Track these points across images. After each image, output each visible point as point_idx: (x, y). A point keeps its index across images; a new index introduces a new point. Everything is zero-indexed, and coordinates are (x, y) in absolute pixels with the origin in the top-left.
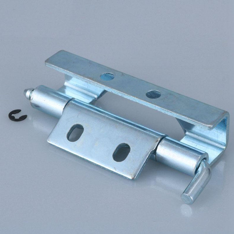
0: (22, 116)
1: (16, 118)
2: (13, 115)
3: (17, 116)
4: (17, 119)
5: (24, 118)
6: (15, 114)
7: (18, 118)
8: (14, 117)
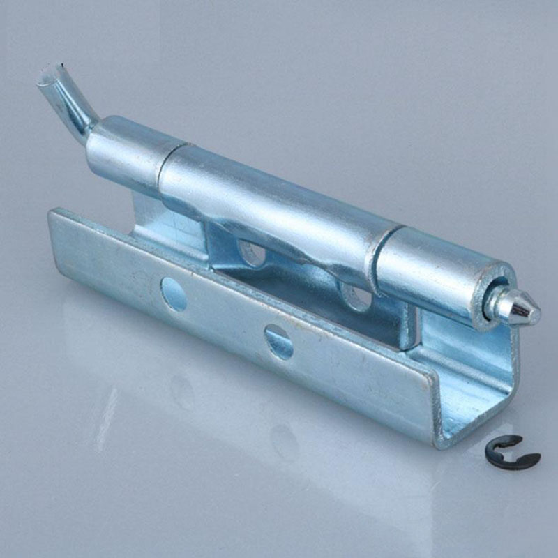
0: (527, 456)
1: (506, 460)
2: (498, 450)
4: (512, 464)
8: (503, 457)
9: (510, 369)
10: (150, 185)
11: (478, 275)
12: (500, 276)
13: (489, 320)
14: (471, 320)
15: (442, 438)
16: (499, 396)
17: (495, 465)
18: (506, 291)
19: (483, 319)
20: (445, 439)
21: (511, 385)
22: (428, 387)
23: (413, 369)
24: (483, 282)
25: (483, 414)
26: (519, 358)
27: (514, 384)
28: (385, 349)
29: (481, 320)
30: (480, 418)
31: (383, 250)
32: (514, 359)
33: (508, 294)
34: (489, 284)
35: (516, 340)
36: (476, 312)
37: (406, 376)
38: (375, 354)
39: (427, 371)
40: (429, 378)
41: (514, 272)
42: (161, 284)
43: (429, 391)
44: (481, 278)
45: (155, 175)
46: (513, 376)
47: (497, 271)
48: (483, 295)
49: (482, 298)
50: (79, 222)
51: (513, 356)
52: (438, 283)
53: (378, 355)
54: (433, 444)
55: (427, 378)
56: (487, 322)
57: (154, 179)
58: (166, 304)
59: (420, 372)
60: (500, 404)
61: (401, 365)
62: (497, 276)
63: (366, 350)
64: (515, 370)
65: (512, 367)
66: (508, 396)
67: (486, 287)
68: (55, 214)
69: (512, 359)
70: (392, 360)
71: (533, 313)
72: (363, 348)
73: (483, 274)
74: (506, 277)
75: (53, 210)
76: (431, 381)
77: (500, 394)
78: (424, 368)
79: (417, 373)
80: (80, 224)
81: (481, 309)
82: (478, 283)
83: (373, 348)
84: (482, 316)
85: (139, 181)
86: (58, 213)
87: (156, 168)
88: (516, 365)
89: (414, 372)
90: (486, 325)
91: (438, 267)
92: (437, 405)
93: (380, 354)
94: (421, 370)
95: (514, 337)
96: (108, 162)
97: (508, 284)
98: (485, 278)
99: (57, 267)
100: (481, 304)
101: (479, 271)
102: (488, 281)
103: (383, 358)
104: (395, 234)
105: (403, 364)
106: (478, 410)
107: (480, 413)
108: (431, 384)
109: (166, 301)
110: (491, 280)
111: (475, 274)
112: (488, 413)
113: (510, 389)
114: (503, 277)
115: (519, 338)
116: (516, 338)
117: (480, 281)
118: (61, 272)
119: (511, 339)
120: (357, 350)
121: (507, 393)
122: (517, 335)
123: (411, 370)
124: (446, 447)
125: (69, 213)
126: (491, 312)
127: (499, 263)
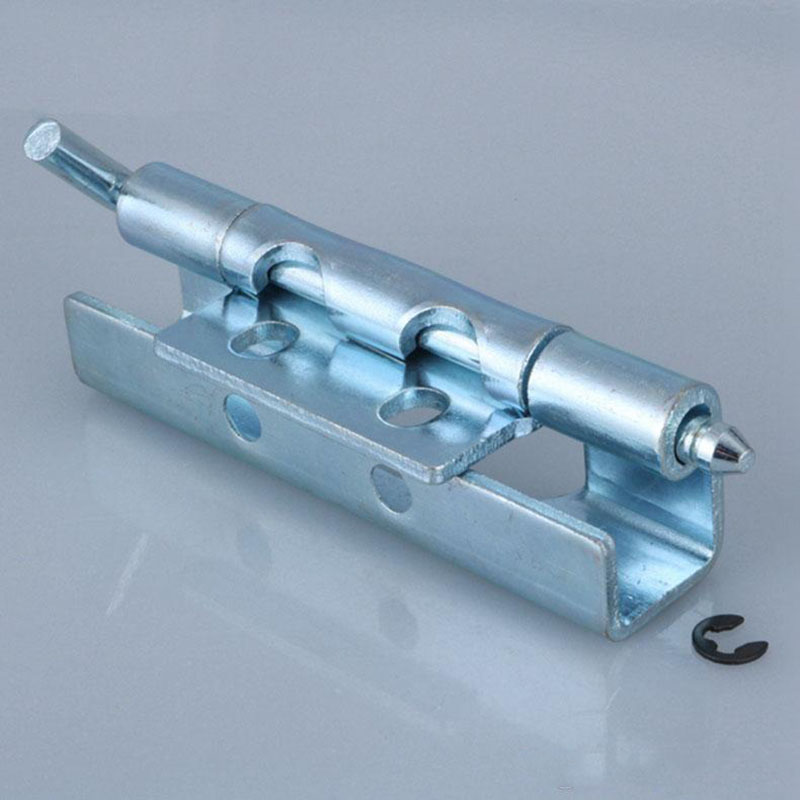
0: (749, 644)
1: (719, 649)
2: (709, 635)
3: (727, 642)
4: (728, 656)
5: (753, 652)
6: (718, 631)
7: (732, 652)
8: (713, 645)
9: (710, 527)
10: (208, 264)
11: (670, 404)
12: (698, 403)
13: (683, 463)
14: (658, 464)
15: (619, 625)
16: (696, 564)
17: (706, 657)
18: (706, 425)
19: (676, 463)
20: (623, 625)
21: (711, 548)
22: (601, 557)
23: (581, 533)
24: (676, 414)
25: (674, 590)
26: (723, 512)
27: (715, 546)
28: (541, 503)
29: (673, 464)
30: (669, 595)
31: (536, 365)
32: (716, 513)
33: (709, 429)
34: (683, 415)
35: (719, 487)
36: (666, 453)
37: (570, 542)
38: (527, 511)
39: (598, 536)
40: (603, 546)
41: (717, 397)
42: (225, 403)
43: (602, 563)
44: (673, 408)
45: (215, 250)
46: (714, 536)
47: (694, 396)
48: (675, 431)
49: (674, 435)
50: (109, 314)
51: (714, 509)
52: (614, 413)
53: (530, 513)
54: (606, 632)
55: (600, 545)
56: (681, 467)
57: (214, 255)
58: (232, 430)
59: (590, 537)
60: (697, 574)
61: (563, 528)
62: (694, 404)
63: (514, 504)
64: (716, 528)
65: (714, 523)
66: (707, 563)
67: (679, 420)
68: (75, 302)
69: (713, 513)
70: (550, 518)
71: (745, 457)
72: (510, 503)
73: (676, 402)
74: (707, 404)
75: (72, 296)
76: (605, 550)
77: (697, 561)
78: (595, 532)
79: (586, 539)
80: (111, 318)
81: (672, 450)
82: (669, 414)
83: (524, 502)
84: (675, 459)
85: (193, 256)
86: (78, 300)
87: (216, 240)
88: (719, 522)
89: (582, 537)
90: (679, 470)
91: (614, 390)
92: (612, 581)
93: (534, 510)
94: (591, 534)
95: (716, 485)
96: (148, 229)
97: (709, 414)
98: (678, 407)
99: (77, 373)
100: (673, 443)
101: (670, 398)
102: (683, 412)
103: (538, 516)
104: (553, 342)
105: (566, 525)
106: (666, 584)
107: (669, 588)
108: (606, 554)
109: (232, 426)
110: (687, 410)
111: (665, 402)
112: (681, 587)
113: (709, 554)
114: (703, 405)
115: (722, 485)
116: (719, 485)
117: (672, 412)
118: (83, 381)
119: (713, 486)
120: (502, 505)
121: (705, 559)
122: (720, 482)
123: (577, 535)
124: (625, 636)
125: (95, 301)
126: (686, 453)
127: (697, 386)
